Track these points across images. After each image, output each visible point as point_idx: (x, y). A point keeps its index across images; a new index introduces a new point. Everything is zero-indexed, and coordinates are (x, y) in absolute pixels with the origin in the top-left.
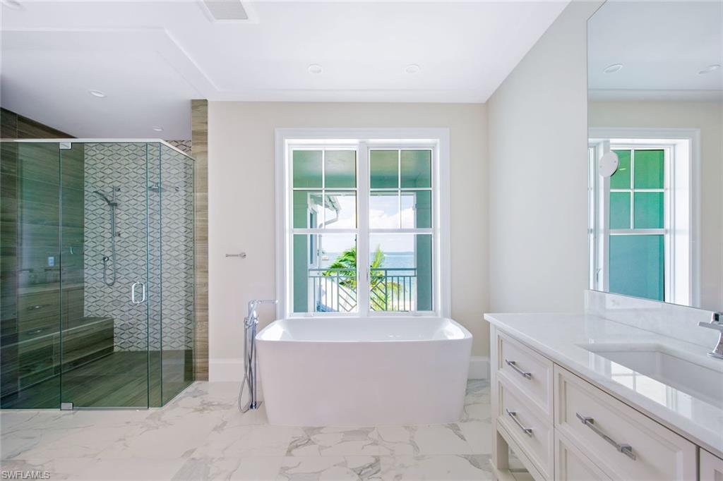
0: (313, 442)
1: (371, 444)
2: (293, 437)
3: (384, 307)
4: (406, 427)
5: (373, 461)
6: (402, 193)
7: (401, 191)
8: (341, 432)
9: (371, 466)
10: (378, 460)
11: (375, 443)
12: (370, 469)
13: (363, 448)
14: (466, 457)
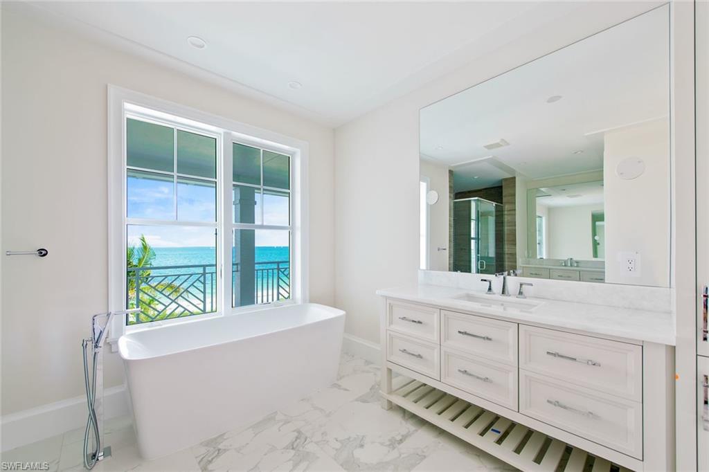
0: (225, 450)
1: (283, 424)
2: (196, 457)
3: (201, 306)
4: (302, 400)
5: (296, 434)
6: (265, 192)
7: (264, 190)
8: (249, 428)
9: (297, 438)
10: (299, 432)
11: (287, 422)
12: (298, 441)
13: (280, 430)
14: (357, 400)
